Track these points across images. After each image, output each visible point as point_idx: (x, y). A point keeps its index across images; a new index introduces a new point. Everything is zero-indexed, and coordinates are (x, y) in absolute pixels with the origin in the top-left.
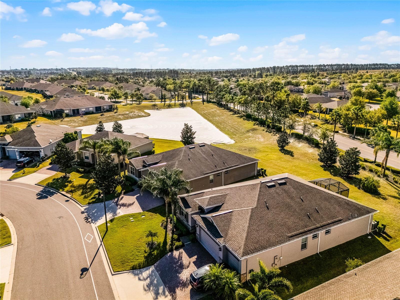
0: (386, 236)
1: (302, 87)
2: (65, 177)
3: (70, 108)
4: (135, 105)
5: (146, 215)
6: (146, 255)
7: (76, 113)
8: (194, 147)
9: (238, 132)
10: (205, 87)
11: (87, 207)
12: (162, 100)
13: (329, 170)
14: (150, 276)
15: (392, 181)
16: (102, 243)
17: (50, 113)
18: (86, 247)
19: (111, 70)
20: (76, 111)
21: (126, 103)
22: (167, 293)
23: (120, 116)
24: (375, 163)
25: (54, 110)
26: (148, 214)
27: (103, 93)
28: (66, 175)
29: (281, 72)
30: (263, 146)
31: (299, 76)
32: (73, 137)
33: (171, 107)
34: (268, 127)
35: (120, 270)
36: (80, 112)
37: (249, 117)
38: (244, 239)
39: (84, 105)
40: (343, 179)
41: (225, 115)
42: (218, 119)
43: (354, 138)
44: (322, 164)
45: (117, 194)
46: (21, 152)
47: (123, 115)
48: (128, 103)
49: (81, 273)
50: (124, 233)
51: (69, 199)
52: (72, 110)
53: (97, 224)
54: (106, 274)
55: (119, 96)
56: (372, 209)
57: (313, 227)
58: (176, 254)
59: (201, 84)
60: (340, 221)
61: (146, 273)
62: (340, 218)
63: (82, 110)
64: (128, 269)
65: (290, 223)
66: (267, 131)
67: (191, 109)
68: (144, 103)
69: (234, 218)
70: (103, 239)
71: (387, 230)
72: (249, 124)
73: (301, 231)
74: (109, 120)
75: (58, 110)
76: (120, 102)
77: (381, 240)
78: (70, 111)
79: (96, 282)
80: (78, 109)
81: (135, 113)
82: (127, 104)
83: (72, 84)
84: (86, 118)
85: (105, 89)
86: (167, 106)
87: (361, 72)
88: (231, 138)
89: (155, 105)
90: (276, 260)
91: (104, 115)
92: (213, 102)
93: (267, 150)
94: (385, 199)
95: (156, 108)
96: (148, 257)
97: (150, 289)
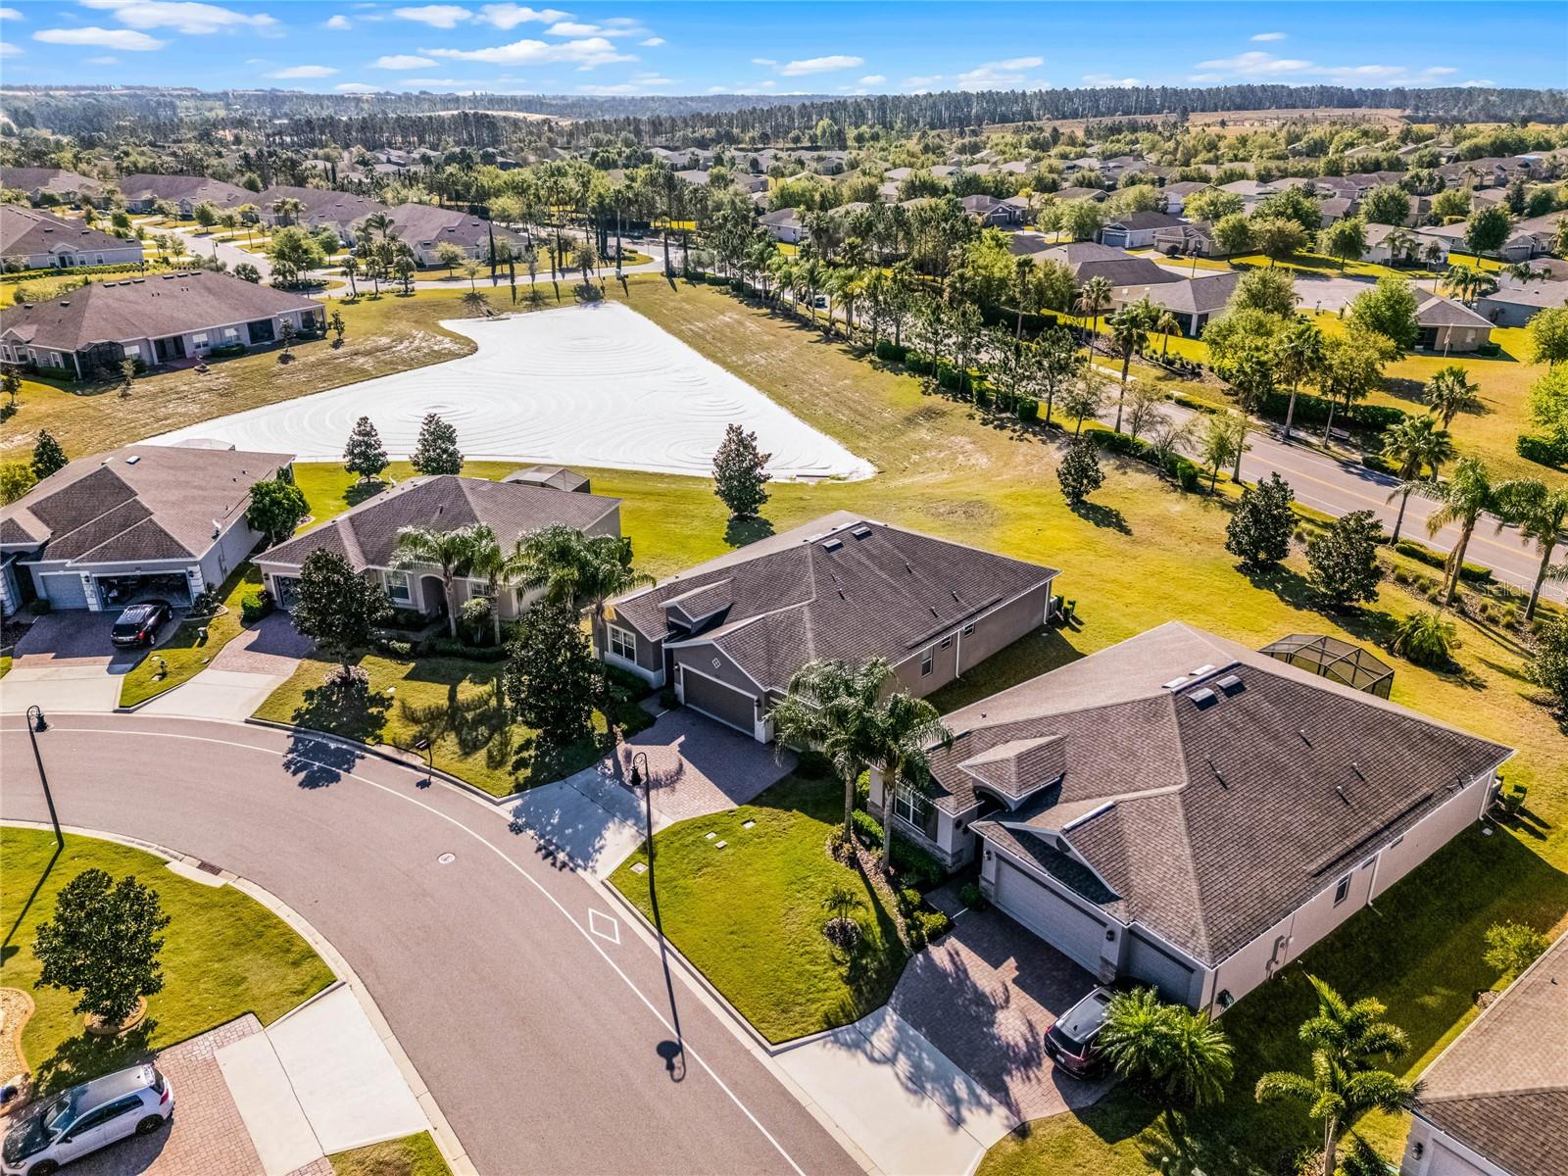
0: (1531, 823)
1: (1020, 201)
2: (346, 682)
3: (144, 333)
4: (390, 299)
5: (757, 817)
6: (844, 970)
7: (170, 354)
8: (838, 541)
9: (869, 423)
10: (652, 205)
11: (518, 802)
12: (494, 271)
13: (1270, 586)
14: (900, 1045)
15: (1479, 618)
16: (666, 941)
17: (59, 359)
18: (618, 962)
19: (172, 103)
20: (171, 349)
21: (350, 290)
22: (986, 1097)
23: (361, 360)
24: (1398, 545)
25: (79, 347)
26: (760, 813)
27: (208, 233)
28: (348, 671)
29: (911, 122)
30: (1007, 491)
31: (985, 143)
32: (288, 499)
33: (546, 304)
34: (983, 401)
35: (791, 1036)
36: (189, 351)
37: (893, 357)
38: (1197, 902)
39: (200, 316)
40: (1328, 616)
41: (787, 342)
42: (763, 362)
43: (1288, 439)
44: (1240, 560)
45: (600, 742)
46: (101, 581)
47: (368, 353)
48: (358, 290)
49: (664, 1062)
50: (719, 896)
51: (426, 776)
52: (155, 342)
53: (598, 866)
54: (748, 1052)
55: (313, 260)
56: (1497, 747)
57: (1365, 832)
58: (939, 954)
59: (636, 195)
60: (1427, 801)
61: (882, 1039)
62: (1426, 790)
63: (197, 339)
64: (812, 1029)
65: (1298, 828)
66: (985, 423)
67: (626, 309)
68: (425, 285)
69: (1129, 828)
70: (659, 927)
71: (1528, 803)
72: (905, 389)
73: (1338, 849)
74: (324, 379)
75: (97, 346)
76: (320, 287)
77: (1521, 835)
78: (144, 344)
79: (734, 1087)
80: (180, 337)
81: (417, 343)
82: (356, 295)
83: (43, 190)
84: (221, 373)
85: (217, 213)
86: (526, 299)
87: (1201, 124)
88: (857, 451)
89: (474, 298)
90: (1280, 950)
91: (293, 358)
92: (714, 282)
93: (1026, 510)
94: (1478, 685)
95: (484, 308)
96: (855, 977)
97: (923, 1088)
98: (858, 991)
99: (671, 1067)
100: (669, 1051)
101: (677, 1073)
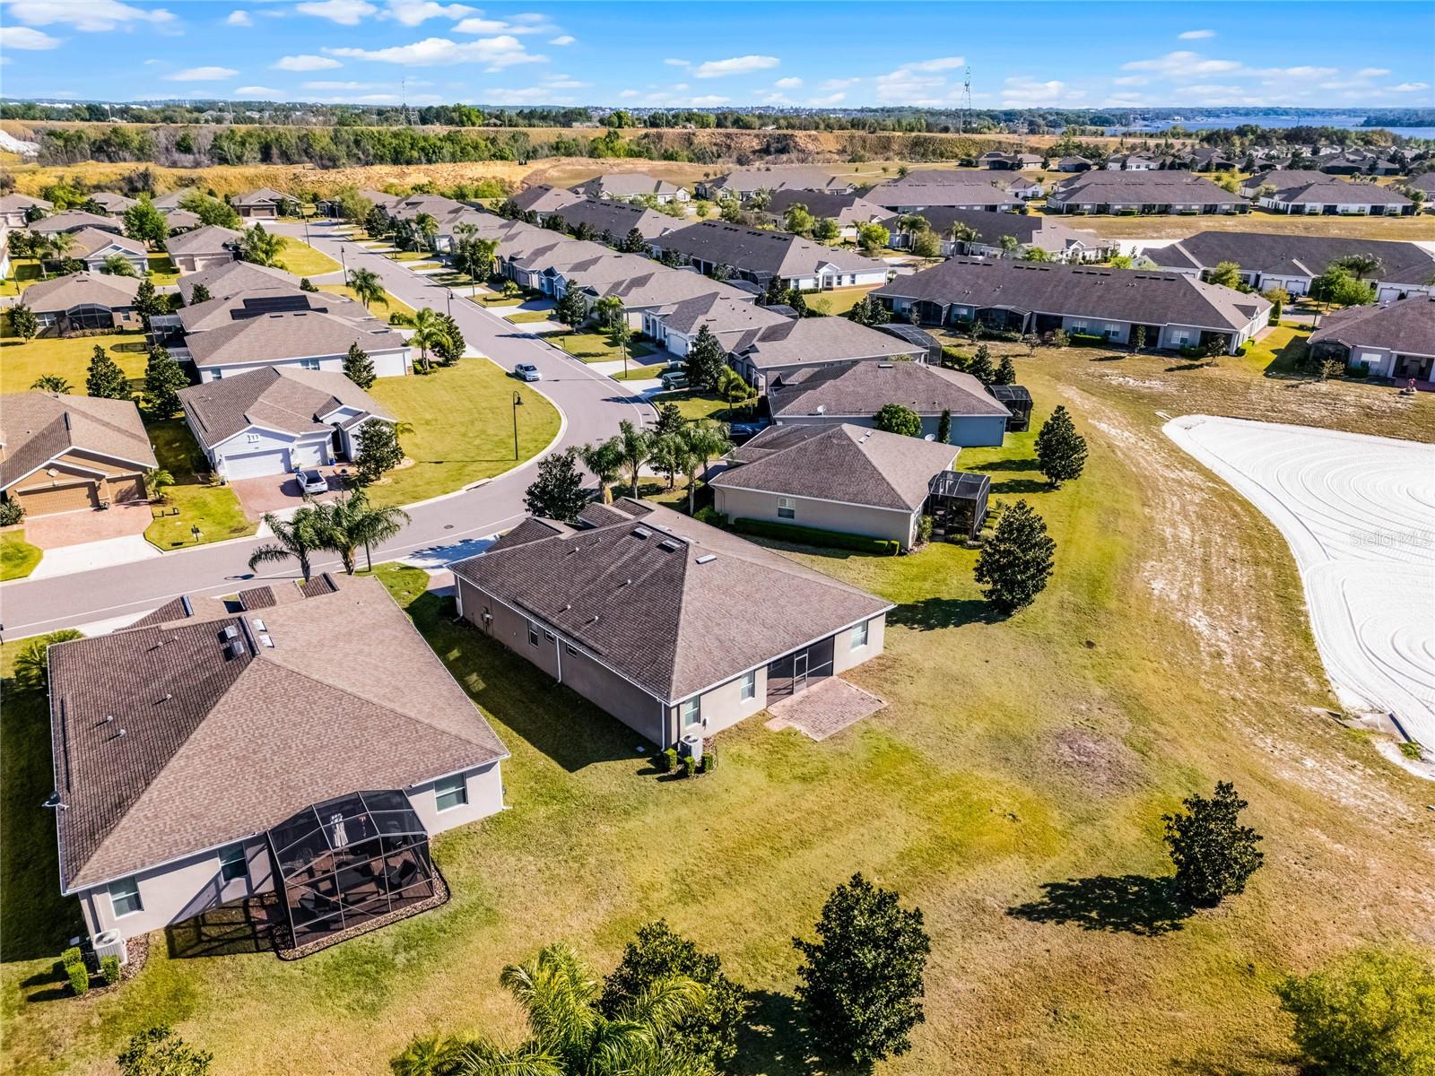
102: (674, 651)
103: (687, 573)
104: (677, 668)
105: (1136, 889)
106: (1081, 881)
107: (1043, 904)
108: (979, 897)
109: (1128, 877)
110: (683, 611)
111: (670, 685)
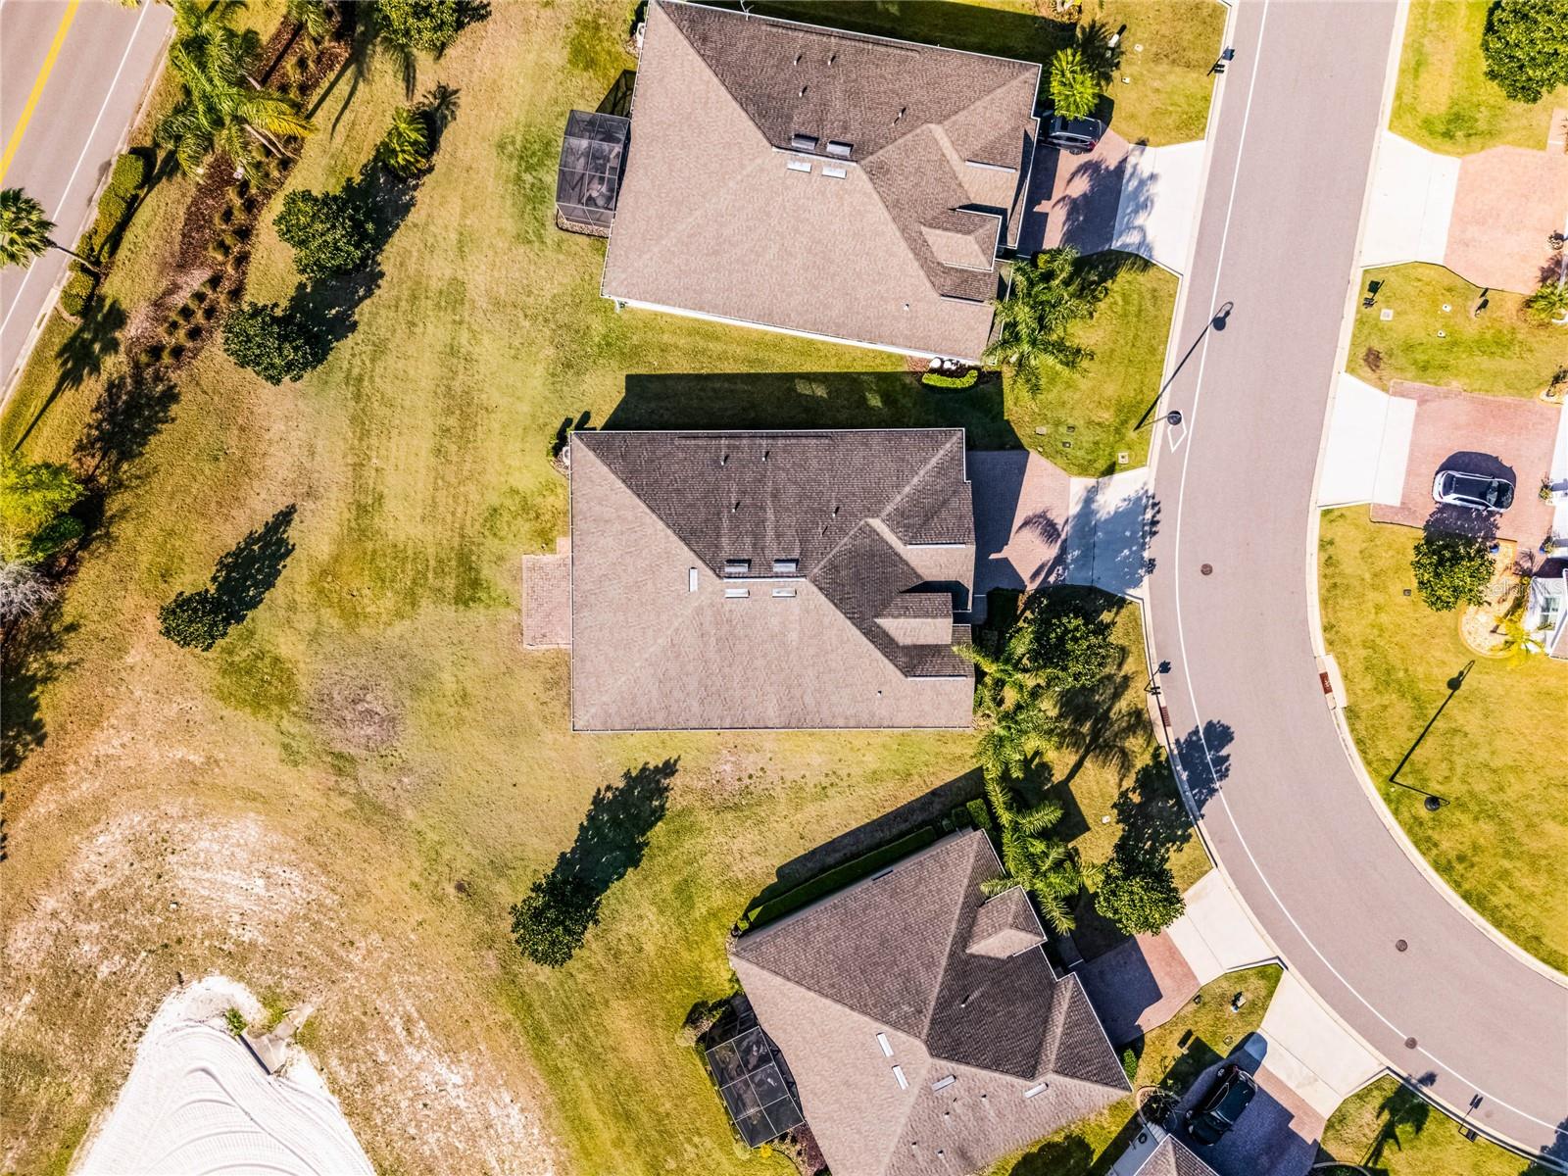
5: (1030, 432)
6: (1109, 284)
11: (1131, 591)
35: (1167, 275)
49: (1228, 319)
61: (1131, 239)
96: (1111, 274)
97: (1147, 199)
98: (1116, 268)
99: (1228, 313)
100: (1219, 323)
101: (1227, 308)
102: (615, 473)
103: (686, 548)
104: (598, 462)
105: (251, 593)
106: (280, 572)
107: (285, 531)
108: (318, 503)
109: (261, 601)
110: (648, 511)
111: (588, 446)
